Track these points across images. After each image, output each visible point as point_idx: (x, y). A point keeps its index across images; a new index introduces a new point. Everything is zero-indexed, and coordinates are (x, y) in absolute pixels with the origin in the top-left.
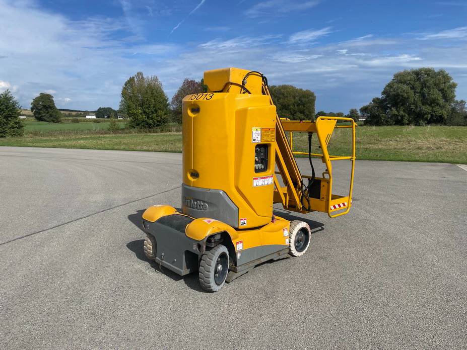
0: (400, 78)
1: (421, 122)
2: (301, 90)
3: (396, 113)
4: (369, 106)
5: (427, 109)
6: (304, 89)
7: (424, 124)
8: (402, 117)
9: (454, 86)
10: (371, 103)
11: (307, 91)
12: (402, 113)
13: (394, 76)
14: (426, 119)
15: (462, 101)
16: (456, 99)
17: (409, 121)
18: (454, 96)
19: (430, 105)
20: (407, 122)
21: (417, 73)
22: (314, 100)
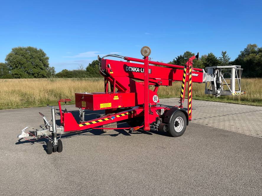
9: (48, 58)
15: (53, 68)
16: (50, 66)
18: (48, 64)
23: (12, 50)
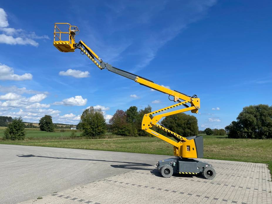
0: (247, 111)
1: (263, 136)
2: (189, 115)
3: (247, 131)
4: (230, 126)
5: (265, 129)
7: (265, 138)
8: (251, 133)
10: (231, 124)
12: (250, 131)
13: (244, 109)
14: (266, 135)
17: (255, 136)
19: (267, 126)
20: (254, 136)
21: (257, 108)
22: (197, 122)
23: (243, 109)
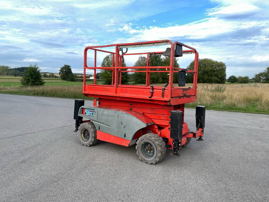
2: (216, 62)
6: (219, 61)
11: (221, 62)
22: (225, 68)
